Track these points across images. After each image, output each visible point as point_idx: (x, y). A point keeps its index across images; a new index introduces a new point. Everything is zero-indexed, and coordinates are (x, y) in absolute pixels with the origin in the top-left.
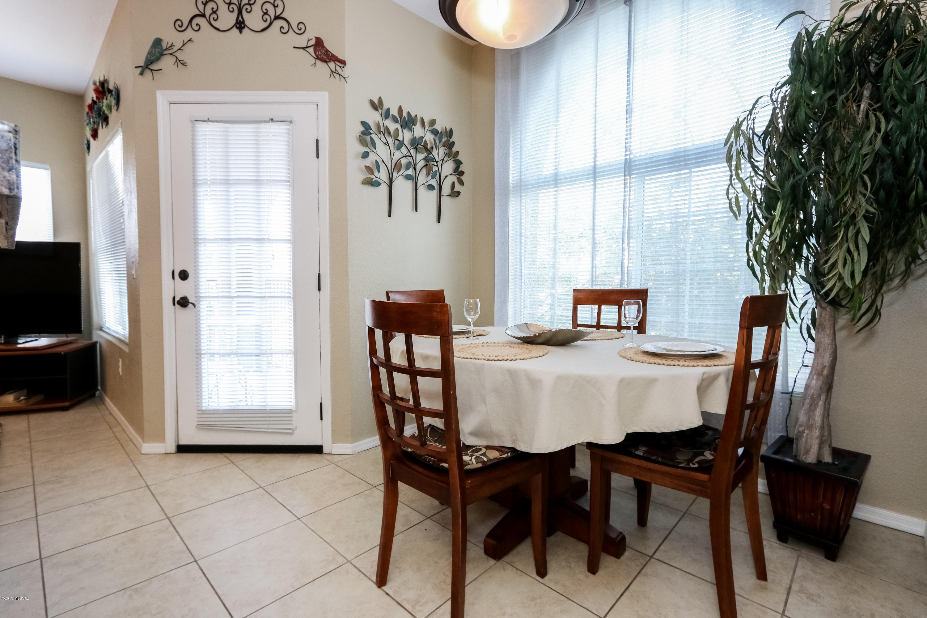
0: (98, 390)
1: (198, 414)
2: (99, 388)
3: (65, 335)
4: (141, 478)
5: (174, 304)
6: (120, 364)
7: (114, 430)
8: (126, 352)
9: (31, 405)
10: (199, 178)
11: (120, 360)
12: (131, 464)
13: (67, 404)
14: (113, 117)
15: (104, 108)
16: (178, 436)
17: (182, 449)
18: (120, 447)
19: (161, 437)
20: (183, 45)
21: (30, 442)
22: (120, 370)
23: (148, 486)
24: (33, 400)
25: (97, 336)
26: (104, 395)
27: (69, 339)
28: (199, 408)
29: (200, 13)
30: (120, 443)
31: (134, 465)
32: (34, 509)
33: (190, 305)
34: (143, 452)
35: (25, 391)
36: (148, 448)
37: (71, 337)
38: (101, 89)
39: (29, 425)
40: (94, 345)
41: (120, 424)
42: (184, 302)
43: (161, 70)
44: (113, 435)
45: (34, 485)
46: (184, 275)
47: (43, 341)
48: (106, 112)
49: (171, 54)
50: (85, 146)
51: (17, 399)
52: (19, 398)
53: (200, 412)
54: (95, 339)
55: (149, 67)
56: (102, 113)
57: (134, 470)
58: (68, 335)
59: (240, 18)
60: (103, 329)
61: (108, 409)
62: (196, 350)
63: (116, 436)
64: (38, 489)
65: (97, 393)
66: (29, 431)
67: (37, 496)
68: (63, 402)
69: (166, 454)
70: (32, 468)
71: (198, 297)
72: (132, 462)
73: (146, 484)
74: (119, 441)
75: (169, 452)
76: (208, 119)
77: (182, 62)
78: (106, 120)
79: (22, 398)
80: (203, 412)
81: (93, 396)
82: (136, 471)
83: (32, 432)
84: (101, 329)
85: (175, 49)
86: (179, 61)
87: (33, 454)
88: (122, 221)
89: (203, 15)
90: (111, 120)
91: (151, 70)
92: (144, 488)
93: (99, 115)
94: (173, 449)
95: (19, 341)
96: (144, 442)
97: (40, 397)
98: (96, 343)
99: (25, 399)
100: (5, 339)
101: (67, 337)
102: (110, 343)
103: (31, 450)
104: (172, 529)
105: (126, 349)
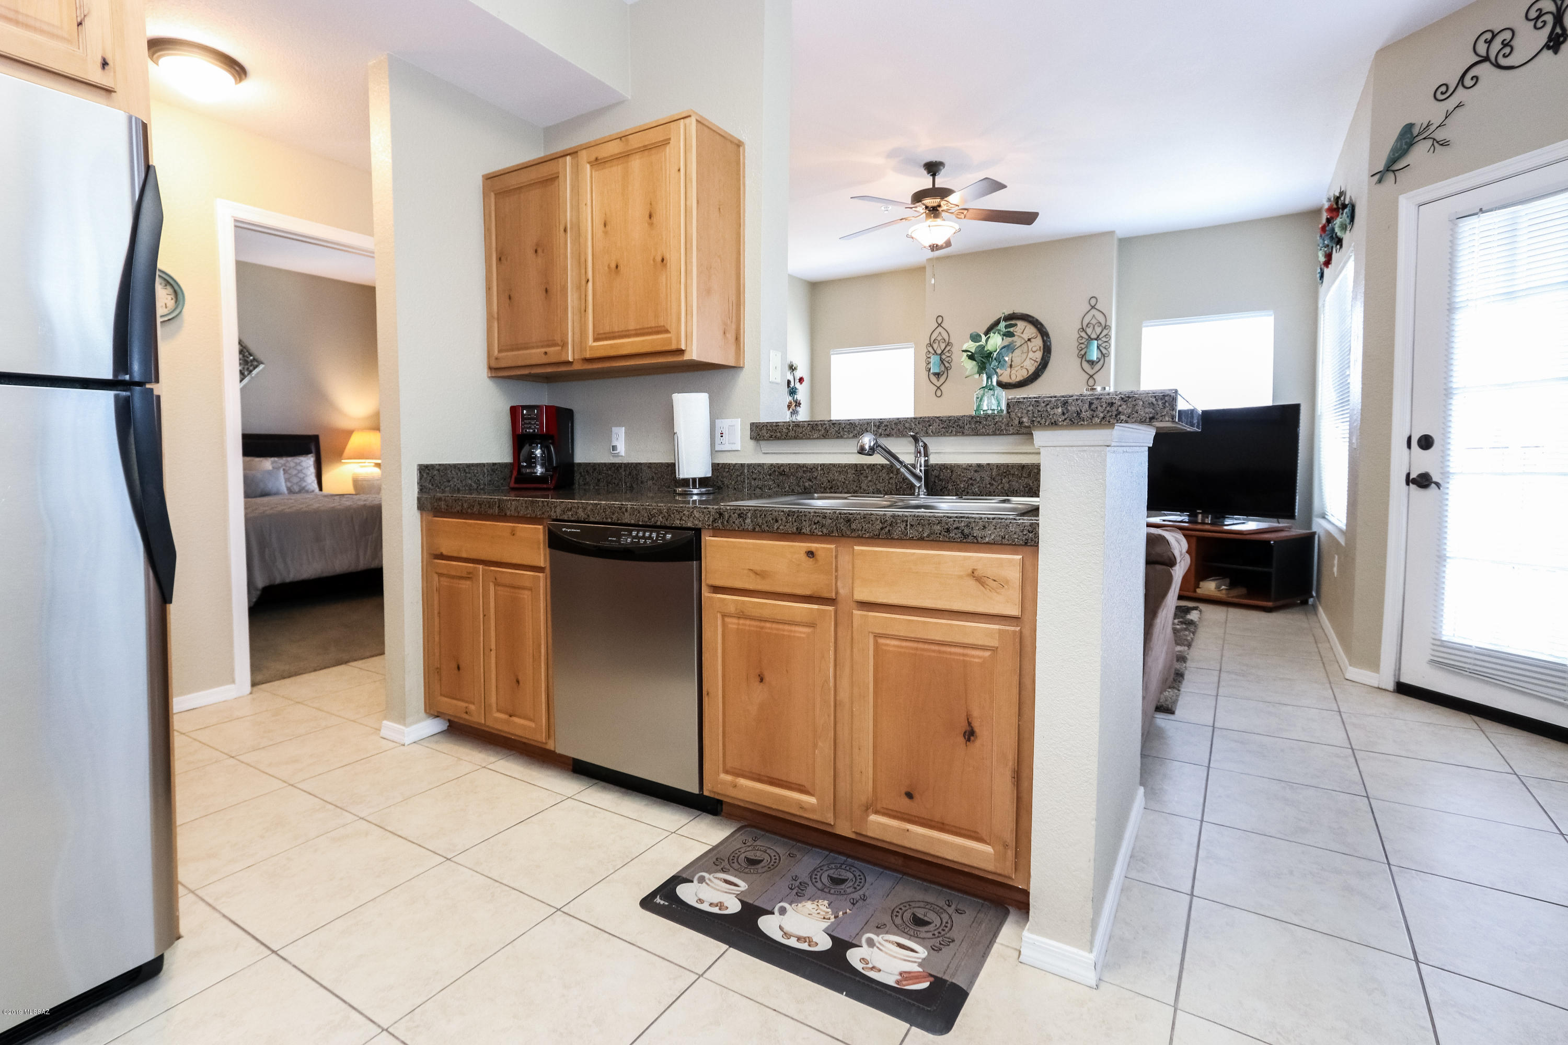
0: (1312, 596)
1: (1434, 645)
2: (1314, 594)
3: (1275, 520)
4: (1334, 701)
5: (1408, 484)
6: (1336, 562)
7: (1320, 645)
8: (1341, 544)
9: (1233, 597)
10: (1457, 300)
11: (1336, 557)
12: (1328, 686)
13: (1270, 604)
14: (1347, 237)
15: (1337, 230)
16: (1400, 669)
17: (1404, 689)
18: (1321, 665)
19: (1373, 663)
20: (1446, 118)
21: (1225, 633)
22: (1335, 569)
23: (1340, 712)
24: (1235, 592)
25: (1319, 526)
26: (1318, 603)
27: (1281, 525)
28: (1437, 637)
29: (1480, 59)
30: (1322, 660)
31: (1331, 687)
32: (1216, 689)
33: (1433, 485)
34: (1347, 678)
35: (1227, 581)
36: (1354, 673)
37: (1283, 523)
38: (1335, 206)
39: (1227, 617)
40: (1313, 534)
41: (1329, 642)
42: (1423, 481)
43: (1409, 165)
44: (1316, 650)
45: (1220, 670)
46: (1426, 442)
47: (1251, 525)
48: (1339, 234)
49: (1424, 139)
50: (1318, 276)
51: (1218, 588)
52: (1220, 588)
53: (1438, 643)
54: (1314, 529)
55: (1391, 168)
56: (1334, 236)
57: (1330, 691)
58: (1280, 520)
59: (1558, 30)
60: (1326, 517)
61: (1320, 622)
62: (1438, 551)
63: (1319, 652)
64: (1223, 675)
65: (1311, 601)
66: (1226, 623)
67: (1221, 680)
68: (1267, 601)
69: (1378, 688)
70: (1222, 656)
71: (1446, 474)
72: (1330, 683)
73: (1339, 708)
74: (1321, 658)
75: (1384, 687)
76: (1481, 210)
77: (1441, 143)
78: (1339, 242)
79: (1223, 587)
80: (1443, 644)
81: (1305, 603)
82: (1331, 693)
83: (1228, 624)
84: (1323, 516)
85: (1432, 128)
86: (1437, 142)
87: (1225, 645)
88: (1348, 373)
89: (1486, 59)
90: (1345, 243)
91: (1394, 171)
92: (1335, 712)
93: (1332, 238)
94: (1391, 686)
95: (1227, 522)
96: (1350, 665)
97: (1242, 591)
98: (1314, 533)
99: (1227, 589)
100: (1211, 520)
101: (1279, 523)
102: (1329, 534)
103: (1224, 641)
104: (1353, 760)
105: (1342, 541)
